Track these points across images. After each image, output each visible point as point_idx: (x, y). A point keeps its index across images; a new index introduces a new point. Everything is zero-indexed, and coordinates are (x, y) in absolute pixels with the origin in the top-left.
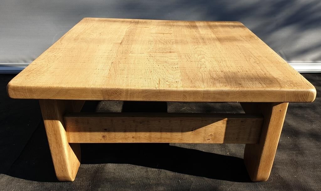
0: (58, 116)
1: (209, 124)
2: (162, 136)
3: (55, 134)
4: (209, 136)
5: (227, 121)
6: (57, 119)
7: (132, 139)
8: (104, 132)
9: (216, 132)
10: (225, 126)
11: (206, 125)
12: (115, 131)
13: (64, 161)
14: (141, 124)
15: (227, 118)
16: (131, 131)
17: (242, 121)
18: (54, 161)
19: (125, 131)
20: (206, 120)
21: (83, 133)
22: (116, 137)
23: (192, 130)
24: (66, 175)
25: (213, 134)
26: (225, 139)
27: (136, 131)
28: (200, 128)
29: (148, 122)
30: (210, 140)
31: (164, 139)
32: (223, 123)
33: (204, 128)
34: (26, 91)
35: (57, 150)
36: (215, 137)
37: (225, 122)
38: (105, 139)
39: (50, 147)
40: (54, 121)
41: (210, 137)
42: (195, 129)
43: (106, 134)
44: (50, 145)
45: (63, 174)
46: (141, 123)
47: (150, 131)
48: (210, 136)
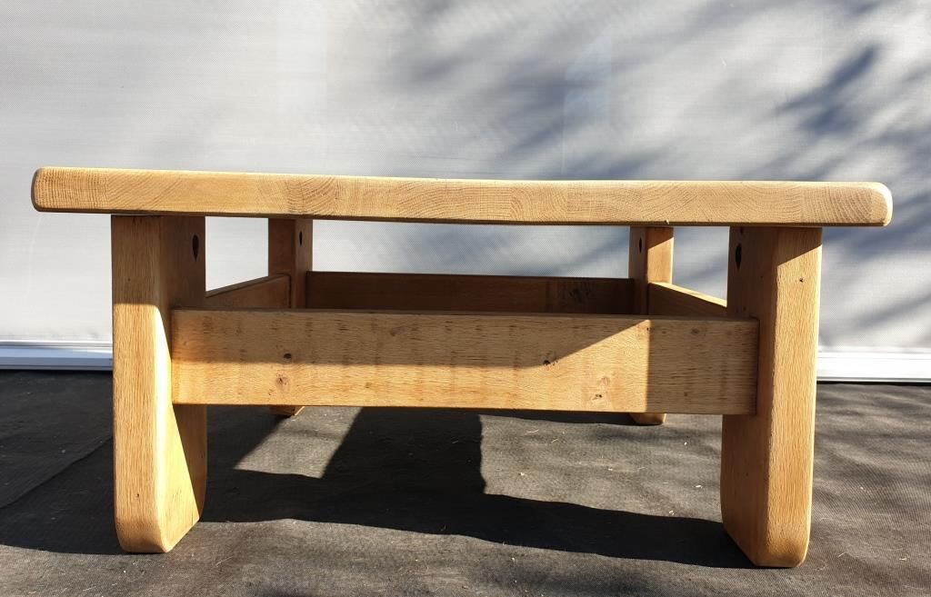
0: (157, 291)
1: (597, 339)
2: (456, 382)
3: (138, 354)
4: (599, 383)
5: (652, 330)
6: (150, 302)
7: (366, 391)
8: (284, 363)
9: (621, 369)
10: (644, 346)
11: (588, 345)
12: (315, 360)
13: (149, 458)
14: (395, 338)
15: (648, 321)
16: (363, 361)
17: (695, 332)
18: (117, 458)
19: (346, 361)
20: (586, 327)
21: (220, 368)
22: (316, 385)
23: (547, 362)
24: (147, 516)
25: (610, 377)
26: (651, 394)
27: (377, 361)
28: (571, 353)
29: (414, 330)
30: (602, 400)
31: (461, 393)
32: (640, 337)
33: (581, 354)
34: (84, 183)
35: (135, 414)
36: (618, 388)
37: (645, 334)
38: (282, 390)
39: (116, 404)
40: (142, 307)
41: (602, 389)
42: (556, 359)
43: (287, 370)
44: (116, 394)
45: (138, 509)
46: (393, 334)
47: (420, 362)
48: (602, 383)
